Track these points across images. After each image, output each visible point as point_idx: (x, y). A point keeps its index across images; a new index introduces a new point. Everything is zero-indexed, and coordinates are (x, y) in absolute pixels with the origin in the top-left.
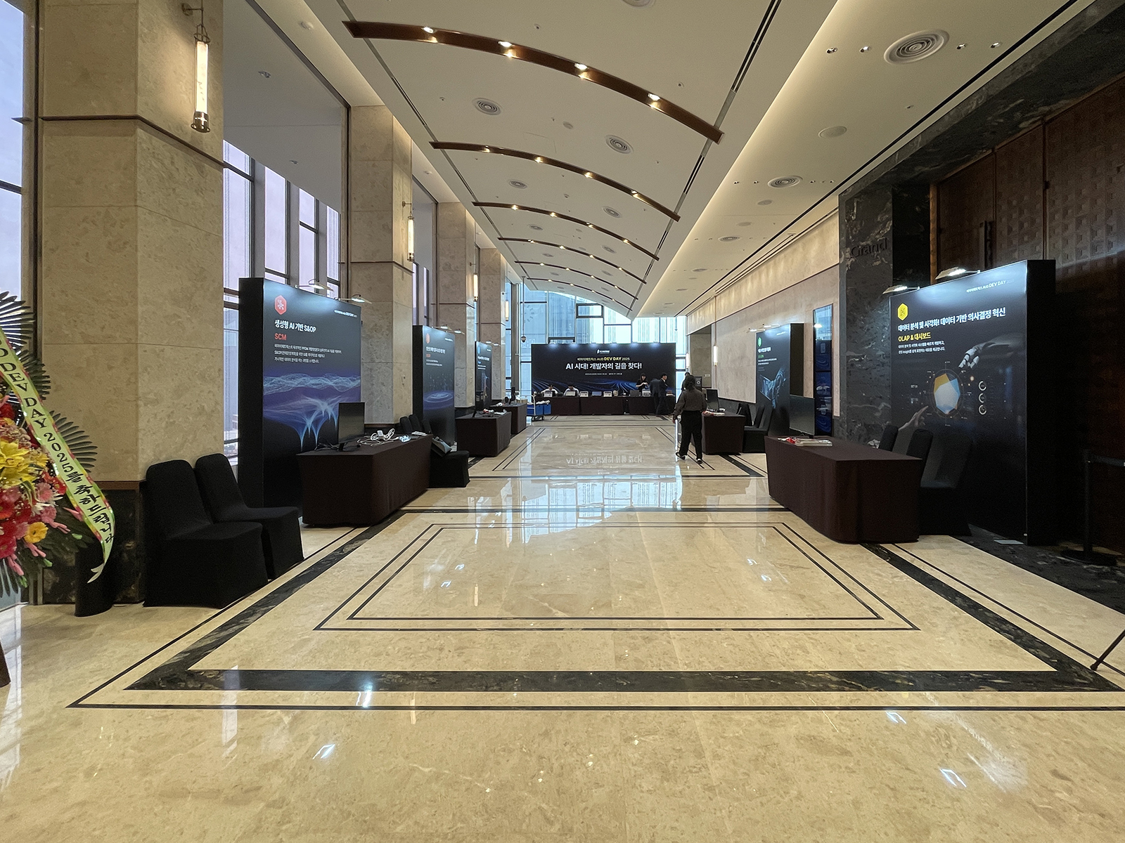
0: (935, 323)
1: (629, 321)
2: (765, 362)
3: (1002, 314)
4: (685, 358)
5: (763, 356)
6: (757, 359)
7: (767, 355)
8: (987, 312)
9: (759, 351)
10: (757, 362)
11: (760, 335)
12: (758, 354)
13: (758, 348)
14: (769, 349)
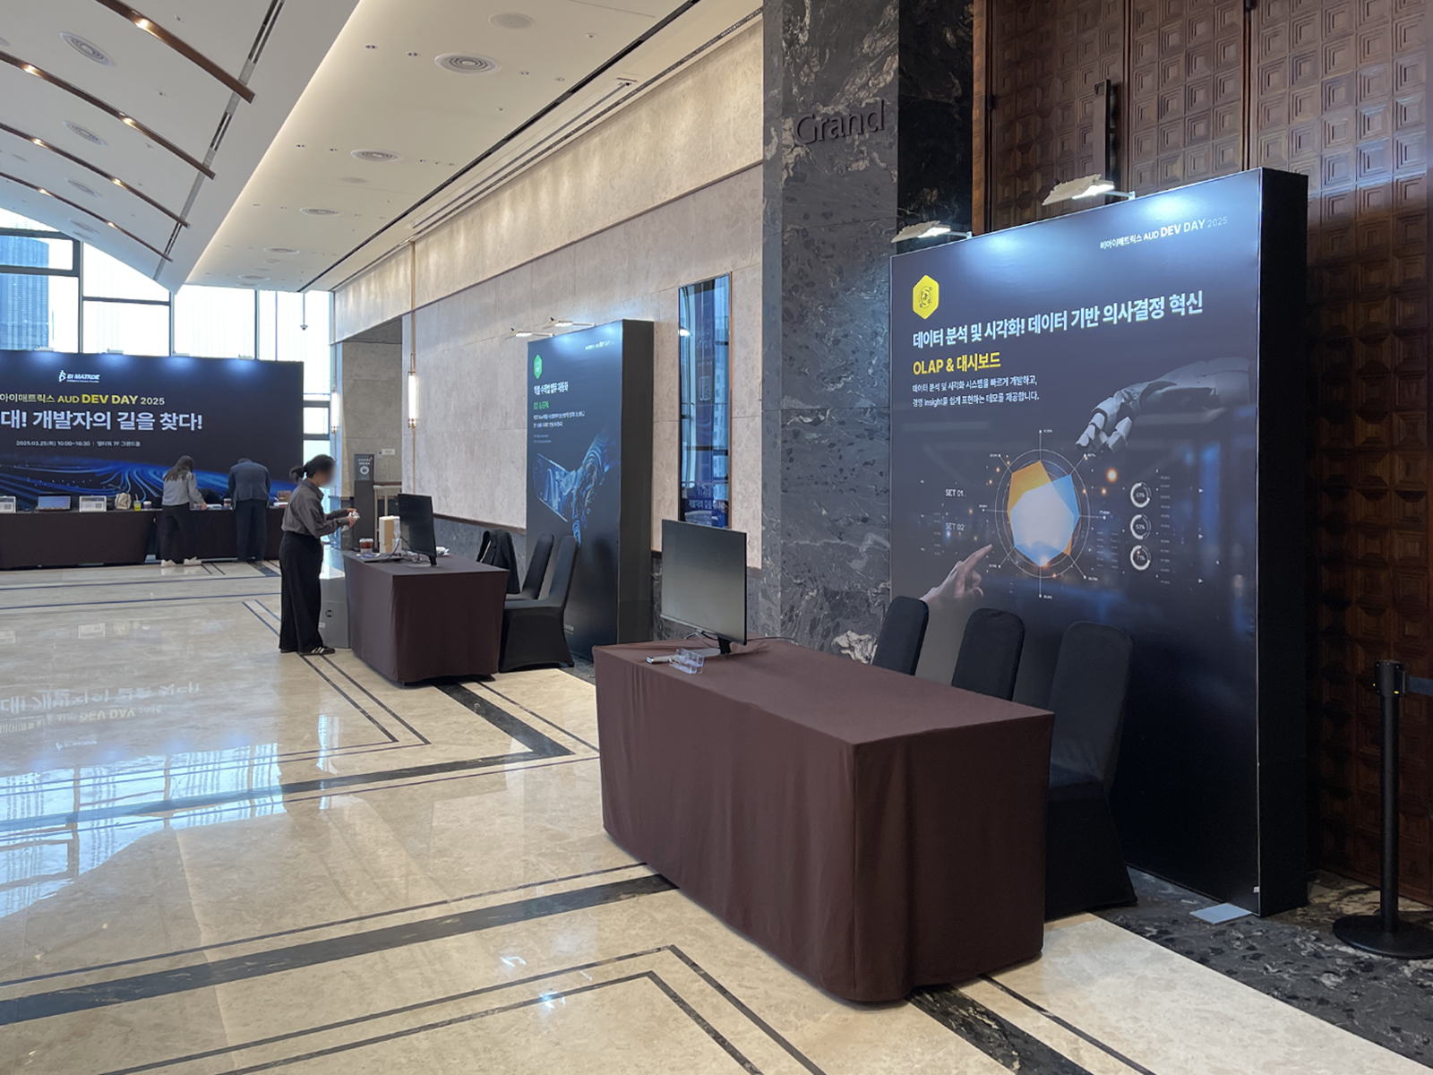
0: (1014, 327)
1: (163, 294)
2: (555, 420)
3: (1196, 307)
4: (327, 404)
5: (547, 403)
6: (531, 412)
7: (557, 402)
8: (1154, 301)
9: (537, 390)
10: (531, 421)
11: (539, 347)
12: (532, 398)
13: (532, 381)
14: (563, 387)
